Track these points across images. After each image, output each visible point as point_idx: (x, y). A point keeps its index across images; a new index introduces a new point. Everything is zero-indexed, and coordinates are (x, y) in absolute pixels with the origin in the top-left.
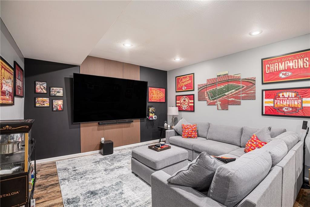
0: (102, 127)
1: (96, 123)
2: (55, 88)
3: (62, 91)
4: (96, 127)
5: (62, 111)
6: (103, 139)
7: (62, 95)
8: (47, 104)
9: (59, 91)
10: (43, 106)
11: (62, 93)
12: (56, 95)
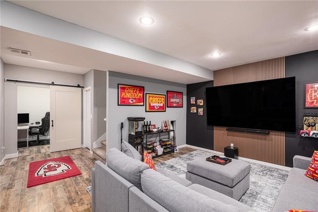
0: (231, 133)
1: (225, 128)
2: (199, 100)
3: (203, 102)
4: (226, 132)
5: (203, 116)
6: (232, 145)
7: (203, 105)
8: (195, 111)
9: (201, 102)
10: (194, 112)
11: (203, 103)
12: (200, 105)
